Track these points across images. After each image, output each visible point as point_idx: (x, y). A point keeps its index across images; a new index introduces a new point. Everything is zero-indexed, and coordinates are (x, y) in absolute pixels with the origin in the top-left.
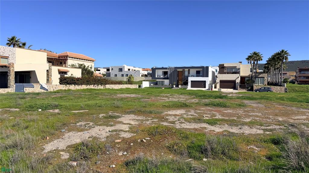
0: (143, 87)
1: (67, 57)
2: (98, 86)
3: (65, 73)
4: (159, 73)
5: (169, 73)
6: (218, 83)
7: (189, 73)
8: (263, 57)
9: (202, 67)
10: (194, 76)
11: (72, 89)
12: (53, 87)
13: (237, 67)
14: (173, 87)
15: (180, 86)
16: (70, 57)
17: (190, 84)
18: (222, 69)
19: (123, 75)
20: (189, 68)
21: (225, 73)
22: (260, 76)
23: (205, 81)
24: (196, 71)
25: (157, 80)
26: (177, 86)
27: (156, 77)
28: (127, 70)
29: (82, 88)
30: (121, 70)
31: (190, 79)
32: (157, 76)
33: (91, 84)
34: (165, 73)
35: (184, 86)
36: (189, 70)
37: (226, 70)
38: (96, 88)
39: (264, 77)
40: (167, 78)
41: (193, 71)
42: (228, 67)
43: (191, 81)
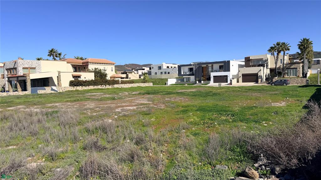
0: (168, 84)
1: (88, 63)
2: (106, 86)
3: (79, 77)
4: (185, 70)
5: (194, 69)
6: (240, 77)
7: (212, 68)
8: (290, 46)
9: (224, 62)
10: (216, 71)
11: (80, 90)
12: (62, 89)
13: (264, 60)
14: (196, 83)
15: (202, 82)
16: (90, 63)
17: (212, 79)
18: (248, 62)
19: (162, 73)
20: (213, 63)
21: (250, 66)
22: (292, 67)
23: (227, 76)
24: (220, 66)
25: (184, 77)
26: (200, 81)
27: (182, 73)
28: (166, 68)
29: (89, 89)
30: (160, 68)
31: (213, 74)
32: (184, 73)
33: (99, 85)
34: (191, 70)
35: (207, 82)
36: (212, 66)
37: (253, 63)
38: (104, 88)
39: (297, 68)
40: (193, 75)
41: (216, 67)
42: (255, 60)
43: (214, 76)
